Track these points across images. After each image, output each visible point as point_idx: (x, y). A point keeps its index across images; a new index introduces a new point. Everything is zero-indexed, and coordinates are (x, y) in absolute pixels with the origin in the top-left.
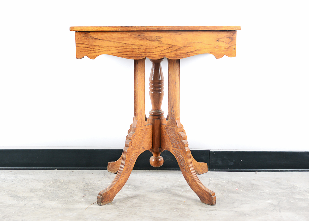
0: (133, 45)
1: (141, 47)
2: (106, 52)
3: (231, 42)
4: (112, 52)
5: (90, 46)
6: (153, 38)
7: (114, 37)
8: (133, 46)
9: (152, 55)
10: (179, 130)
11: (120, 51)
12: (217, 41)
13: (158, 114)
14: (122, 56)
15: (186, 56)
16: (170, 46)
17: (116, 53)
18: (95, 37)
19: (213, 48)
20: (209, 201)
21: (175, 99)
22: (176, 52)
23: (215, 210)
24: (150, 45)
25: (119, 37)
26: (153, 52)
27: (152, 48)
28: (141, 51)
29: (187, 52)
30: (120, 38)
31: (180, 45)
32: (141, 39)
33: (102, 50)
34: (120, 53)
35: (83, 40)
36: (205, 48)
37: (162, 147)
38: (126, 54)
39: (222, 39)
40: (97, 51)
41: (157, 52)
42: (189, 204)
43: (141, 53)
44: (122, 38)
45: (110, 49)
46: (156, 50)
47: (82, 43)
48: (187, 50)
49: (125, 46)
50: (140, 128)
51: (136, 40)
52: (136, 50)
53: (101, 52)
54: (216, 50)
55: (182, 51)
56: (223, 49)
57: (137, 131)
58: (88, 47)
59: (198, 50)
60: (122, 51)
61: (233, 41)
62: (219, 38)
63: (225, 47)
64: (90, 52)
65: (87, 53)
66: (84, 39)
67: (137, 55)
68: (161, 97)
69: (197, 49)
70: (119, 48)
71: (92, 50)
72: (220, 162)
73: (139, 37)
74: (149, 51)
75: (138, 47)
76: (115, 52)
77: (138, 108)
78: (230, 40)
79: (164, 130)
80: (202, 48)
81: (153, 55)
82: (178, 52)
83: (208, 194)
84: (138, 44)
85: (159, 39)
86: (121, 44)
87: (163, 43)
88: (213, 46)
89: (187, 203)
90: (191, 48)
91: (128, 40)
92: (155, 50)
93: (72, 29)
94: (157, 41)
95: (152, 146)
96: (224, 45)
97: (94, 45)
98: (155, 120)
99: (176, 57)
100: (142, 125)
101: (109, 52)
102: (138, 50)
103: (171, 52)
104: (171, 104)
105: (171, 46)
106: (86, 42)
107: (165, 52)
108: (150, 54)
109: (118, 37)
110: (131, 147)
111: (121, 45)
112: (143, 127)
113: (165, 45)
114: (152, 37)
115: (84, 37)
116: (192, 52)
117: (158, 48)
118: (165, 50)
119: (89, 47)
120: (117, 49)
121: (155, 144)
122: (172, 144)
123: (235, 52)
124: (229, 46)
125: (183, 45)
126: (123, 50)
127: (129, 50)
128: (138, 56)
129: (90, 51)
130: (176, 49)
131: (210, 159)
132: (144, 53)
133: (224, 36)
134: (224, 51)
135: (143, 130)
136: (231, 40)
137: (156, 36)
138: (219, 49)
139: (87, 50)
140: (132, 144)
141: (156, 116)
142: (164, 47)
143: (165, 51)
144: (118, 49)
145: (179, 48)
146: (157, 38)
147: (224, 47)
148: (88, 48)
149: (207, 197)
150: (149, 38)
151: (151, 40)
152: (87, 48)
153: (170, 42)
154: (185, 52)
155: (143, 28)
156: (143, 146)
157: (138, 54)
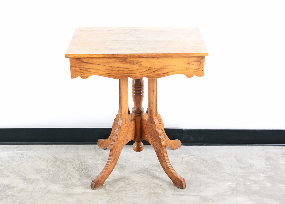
0: (118, 68)
1: (124, 69)
2: (96, 73)
3: (200, 65)
4: (101, 73)
5: (82, 69)
6: (135, 62)
7: (102, 62)
8: (118, 69)
9: (134, 76)
10: (156, 127)
11: (107, 73)
12: (189, 64)
13: (139, 112)
14: (109, 76)
15: (162, 76)
16: (149, 68)
17: (104, 74)
18: (86, 62)
19: (184, 70)
20: (180, 185)
21: (153, 103)
22: (154, 73)
23: (185, 194)
24: (132, 67)
25: (106, 61)
26: (135, 74)
27: (134, 70)
28: (125, 72)
29: (163, 73)
30: (107, 62)
31: (157, 67)
32: (125, 63)
33: (92, 72)
34: (107, 74)
35: (76, 64)
36: (178, 70)
37: (143, 137)
38: (113, 75)
39: (193, 62)
40: (88, 73)
41: (138, 73)
42: (165, 187)
43: (125, 74)
44: (109, 63)
45: (99, 71)
46: (137, 72)
47: (75, 67)
48: (163, 72)
49: (111, 69)
50: (125, 126)
51: (120, 64)
52: (121, 72)
53: (91, 73)
54: (187, 71)
55: (159, 73)
56: (193, 71)
57: (122, 128)
58: (80, 70)
59: (172, 71)
60: (109, 73)
61: (202, 64)
62: (190, 61)
63: (195, 69)
64: (82, 73)
65: (80, 74)
66: (77, 63)
67: (121, 76)
68: (141, 98)
69: (171, 71)
70: (107, 70)
71: (84, 72)
72: (191, 138)
73: (123, 62)
74: (131, 72)
75: (122, 69)
76: (103, 73)
77: (123, 111)
78: (199, 63)
79: (144, 125)
80: (176, 70)
81: (135, 75)
82: (155, 73)
83: (179, 181)
84: (122, 67)
85: (140, 63)
86: (108, 67)
87: (143, 66)
88: (185, 68)
89: (163, 187)
90: (167, 70)
91: (114, 64)
92: (136, 72)
93: (66, 56)
94: (138, 65)
95: (135, 137)
96: (194, 67)
97: (86, 68)
98: (137, 117)
99: (154, 77)
100: (126, 123)
101: (98, 73)
102: (123, 72)
103: (150, 73)
104: (150, 106)
105: (150, 69)
106: (78, 65)
107: (144, 73)
108: (132, 75)
109: (105, 61)
110: (118, 141)
111: (108, 68)
112: (127, 124)
113: (145, 68)
114: (134, 61)
115: (77, 62)
116: (167, 73)
117: (139, 70)
118: (144, 71)
119: (82, 70)
120: (104, 71)
121: (137, 135)
122: (151, 137)
123: (203, 73)
124: (198, 68)
125: (160, 68)
126: (110, 72)
127: (114, 72)
128: (123, 76)
129: (83, 72)
130: (154, 71)
131: (183, 136)
132: (127, 74)
133: (194, 60)
134: (194, 72)
135: (126, 126)
136: (200, 64)
137: (137, 61)
138: (189, 71)
139: (80, 72)
140: (119, 139)
141: (137, 113)
142: (144, 69)
143: (144, 72)
144: (106, 71)
145: (157, 70)
146: (138, 62)
147: (194, 69)
148: (81, 71)
149: (179, 182)
150: (131, 62)
151: (133, 64)
152: (79, 71)
153: (149, 65)
154: (162, 73)
155: (126, 55)
156: (127, 139)
157: (122, 75)
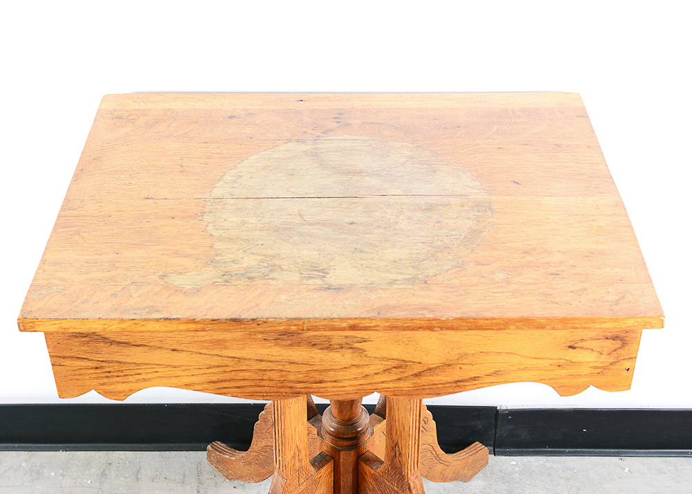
0: (262, 361)
1: (288, 367)
2: (164, 381)
3: (620, 351)
4: (187, 380)
5: (104, 364)
6: (336, 341)
7: (188, 339)
8: (263, 366)
9: (329, 390)
11: (214, 378)
12: (570, 347)
14: (224, 391)
15: (451, 390)
16: (395, 363)
17: (199, 384)
18: (118, 340)
19: (552, 368)
21: (407, 428)
22: (416, 380)
24: (322, 360)
25: (208, 338)
26: (335, 381)
27: (330, 370)
28: (292, 377)
29: (458, 378)
30: (210, 342)
31: (432, 360)
32: (291, 345)
33: (150, 376)
34: (214, 382)
35: (76, 349)
36: (522, 367)
38: (238, 387)
39: (588, 342)
40: (131, 378)
41: (350, 380)
43: (290, 385)
44: (219, 343)
45: (179, 373)
46: (344, 375)
47: (72, 357)
48: (456, 374)
49: (231, 364)
51: (270, 347)
52: (275, 375)
53: (144, 380)
54: (562, 372)
55: (439, 378)
56: (586, 370)
58: (96, 368)
59: (496, 373)
60: (224, 378)
61: (627, 348)
62: (576, 338)
63: (595, 364)
64: (106, 380)
65: (95, 382)
66: (77, 344)
67: (275, 390)
69: (492, 371)
70: (210, 370)
71: (113, 377)
72: (524, 434)
73: (283, 339)
74: (318, 377)
75: (280, 368)
76: (194, 379)
78: (618, 344)
79: (369, 479)
80: (513, 368)
81: (334, 387)
82: (424, 380)
84: (278, 358)
85: (356, 345)
86: (215, 358)
87: (370, 354)
88: (551, 362)
90: (473, 368)
91: (242, 349)
92: (340, 375)
94: (350, 351)
96: (592, 360)
97: (120, 362)
98: (342, 452)
99: (417, 392)
101: (175, 381)
102: (281, 376)
103: (400, 379)
104: (394, 432)
105: (402, 365)
106: (86, 352)
107: (376, 381)
108: (323, 385)
109: (203, 339)
111: (215, 361)
113: (377, 362)
114: (329, 339)
115: (76, 340)
116: (475, 379)
117: (354, 370)
118: (376, 374)
119: (101, 368)
120: (202, 371)
123: (630, 379)
124: (611, 360)
125: (444, 360)
126: (227, 376)
127: (246, 375)
128: (282, 390)
129: (107, 377)
130: (416, 371)
131: (496, 427)
132: (300, 382)
133: (595, 333)
134: (591, 375)
136: (620, 346)
137: (346, 337)
138: (572, 371)
139: (95, 376)
142: (373, 367)
143: (376, 376)
144: (207, 371)
145: (430, 369)
146: (349, 340)
147: (591, 365)
148: (98, 371)
150: (317, 341)
151: (327, 348)
152: (93, 371)
153: (397, 352)
154: (449, 380)
155: (295, 325)
157: (282, 387)
